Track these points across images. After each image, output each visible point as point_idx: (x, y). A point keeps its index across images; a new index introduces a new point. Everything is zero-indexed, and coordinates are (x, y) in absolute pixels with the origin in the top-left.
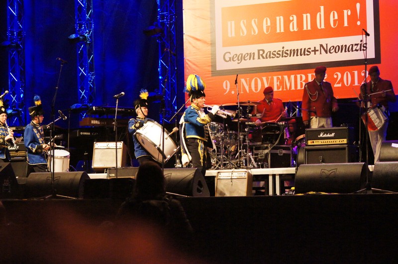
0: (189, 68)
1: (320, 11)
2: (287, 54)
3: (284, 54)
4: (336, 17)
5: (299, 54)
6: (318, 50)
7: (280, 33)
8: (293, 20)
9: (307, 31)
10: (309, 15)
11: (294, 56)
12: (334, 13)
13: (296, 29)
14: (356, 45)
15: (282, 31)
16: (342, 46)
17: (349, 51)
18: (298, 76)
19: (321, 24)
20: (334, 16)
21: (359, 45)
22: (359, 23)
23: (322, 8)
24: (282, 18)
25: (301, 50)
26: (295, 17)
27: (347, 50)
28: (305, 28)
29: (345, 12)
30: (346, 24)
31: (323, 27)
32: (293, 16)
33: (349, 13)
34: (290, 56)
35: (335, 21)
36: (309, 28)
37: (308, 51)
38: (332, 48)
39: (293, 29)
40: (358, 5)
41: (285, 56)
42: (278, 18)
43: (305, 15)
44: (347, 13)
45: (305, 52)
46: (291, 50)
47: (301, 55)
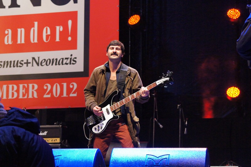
1: (33, 26)
2: (1, 65)
4: (49, 33)
5: (12, 65)
6: (30, 63)
8: (8, 34)
9: (21, 44)
10: (23, 30)
11: (7, 67)
12: (47, 29)
13: (10, 43)
14: (66, 59)
16: (53, 60)
17: (59, 64)
18: (10, 86)
19: (34, 39)
20: (47, 31)
21: (69, 60)
22: (70, 39)
23: (36, 24)
25: (14, 62)
26: (10, 31)
27: (57, 63)
28: (19, 42)
29: (58, 28)
30: (58, 39)
31: (36, 41)
32: (8, 31)
33: (61, 29)
34: (4, 67)
35: (47, 36)
36: (23, 42)
37: (21, 63)
38: (44, 61)
39: (8, 42)
40: (70, 22)
43: (19, 30)
44: (59, 29)
45: (18, 64)
46: (4, 62)
47: (14, 66)
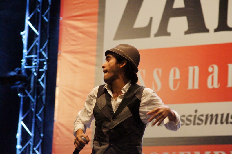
0: (60, 135)
2: (202, 120)
3: (197, 121)
5: (219, 121)
7: (193, 90)
8: (212, 72)
11: (211, 123)
13: (216, 85)
15: (196, 87)
24: (197, 68)
25: (222, 115)
26: (216, 67)
28: (230, 85)
32: (213, 67)
34: (206, 123)
39: (212, 84)
41: (198, 124)
42: (191, 69)
43: (230, 66)
45: (228, 119)
46: (207, 116)
47: (222, 123)
